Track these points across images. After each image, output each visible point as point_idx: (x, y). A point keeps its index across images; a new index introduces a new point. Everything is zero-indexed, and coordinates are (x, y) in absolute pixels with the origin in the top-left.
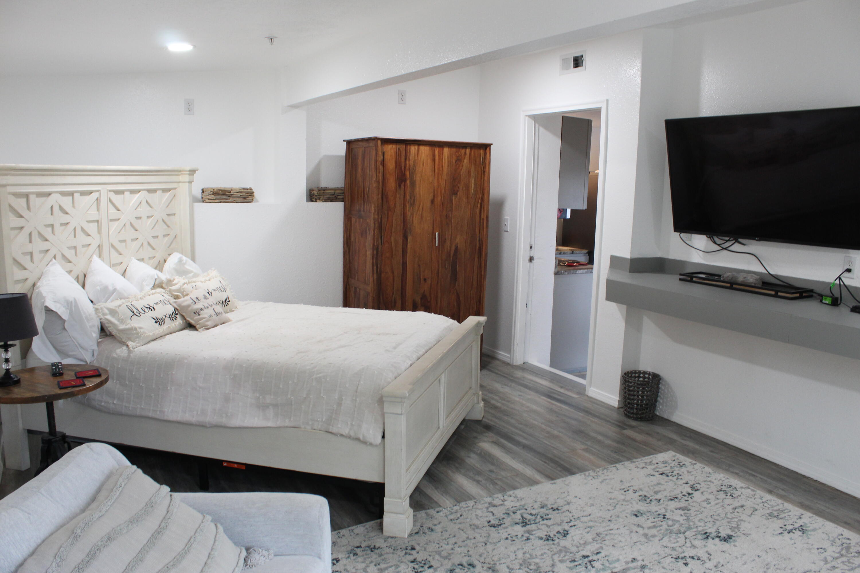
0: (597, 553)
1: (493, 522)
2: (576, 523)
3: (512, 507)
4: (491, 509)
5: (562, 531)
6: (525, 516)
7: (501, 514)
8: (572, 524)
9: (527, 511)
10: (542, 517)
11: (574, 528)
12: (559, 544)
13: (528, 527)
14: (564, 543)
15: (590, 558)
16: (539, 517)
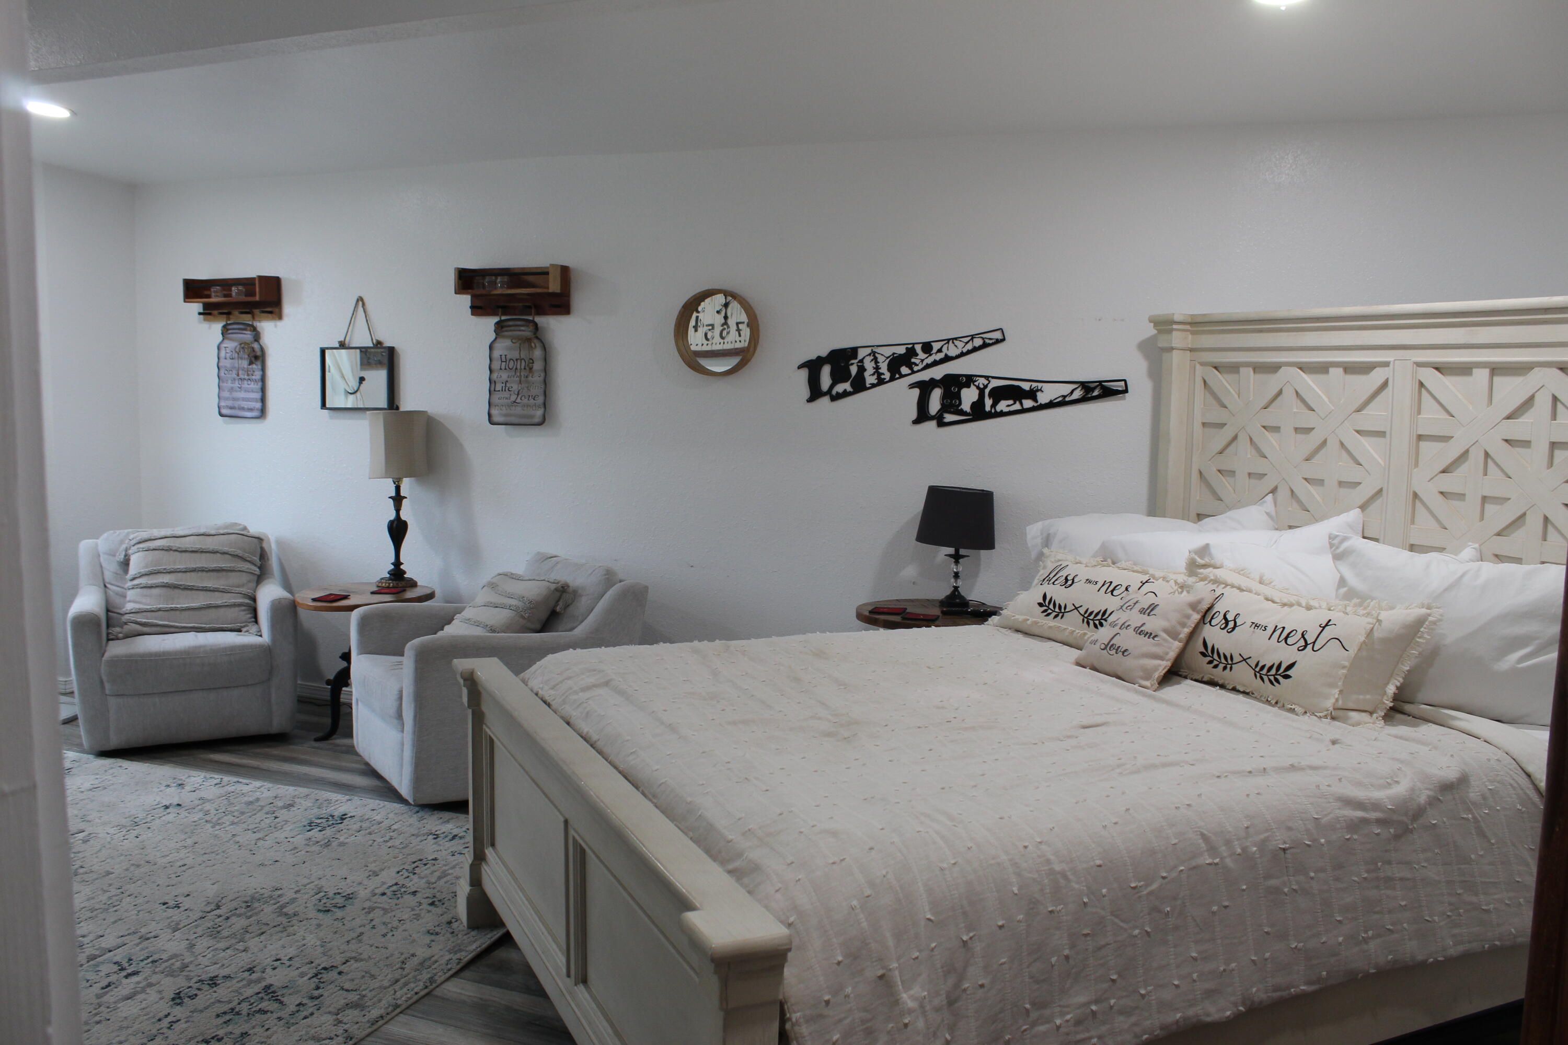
0: (109, 985)
1: (333, 974)
2: (158, 1026)
3: (312, 1014)
4: (353, 997)
5: (186, 1000)
6: (276, 1005)
7: (326, 994)
8: (165, 1023)
9: (275, 1015)
10: (238, 1013)
11: (161, 1015)
12: (189, 979)
13: (258, 988)
14: (181, 982)
15: (124, 973)
16: (245, 1012)
